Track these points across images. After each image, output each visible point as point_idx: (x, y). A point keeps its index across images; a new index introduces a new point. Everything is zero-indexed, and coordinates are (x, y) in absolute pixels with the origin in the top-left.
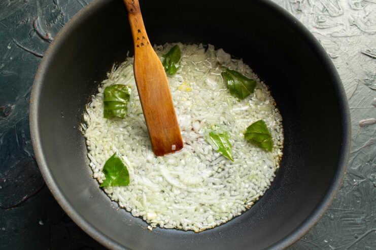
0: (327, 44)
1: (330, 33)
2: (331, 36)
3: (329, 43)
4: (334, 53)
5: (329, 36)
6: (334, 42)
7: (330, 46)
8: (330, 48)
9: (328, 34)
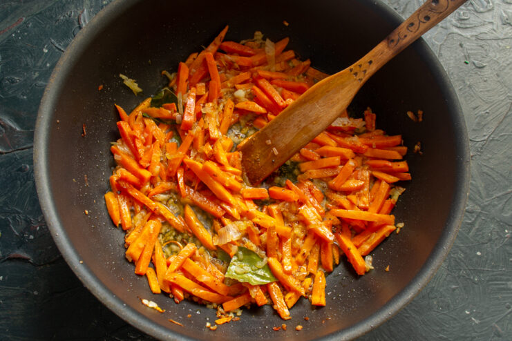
0: (472, 49)
1: (475, 34)
2: (477, 38)
3: (473, 47)
4: (480, 61)
5: (474, 38)
6: (481, 46)
7: (476, 52)
8: (475, 54)
9: (472, 36)
